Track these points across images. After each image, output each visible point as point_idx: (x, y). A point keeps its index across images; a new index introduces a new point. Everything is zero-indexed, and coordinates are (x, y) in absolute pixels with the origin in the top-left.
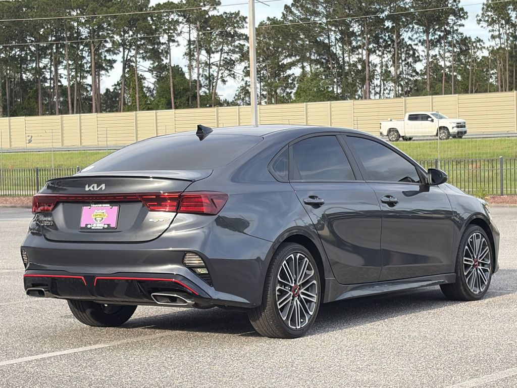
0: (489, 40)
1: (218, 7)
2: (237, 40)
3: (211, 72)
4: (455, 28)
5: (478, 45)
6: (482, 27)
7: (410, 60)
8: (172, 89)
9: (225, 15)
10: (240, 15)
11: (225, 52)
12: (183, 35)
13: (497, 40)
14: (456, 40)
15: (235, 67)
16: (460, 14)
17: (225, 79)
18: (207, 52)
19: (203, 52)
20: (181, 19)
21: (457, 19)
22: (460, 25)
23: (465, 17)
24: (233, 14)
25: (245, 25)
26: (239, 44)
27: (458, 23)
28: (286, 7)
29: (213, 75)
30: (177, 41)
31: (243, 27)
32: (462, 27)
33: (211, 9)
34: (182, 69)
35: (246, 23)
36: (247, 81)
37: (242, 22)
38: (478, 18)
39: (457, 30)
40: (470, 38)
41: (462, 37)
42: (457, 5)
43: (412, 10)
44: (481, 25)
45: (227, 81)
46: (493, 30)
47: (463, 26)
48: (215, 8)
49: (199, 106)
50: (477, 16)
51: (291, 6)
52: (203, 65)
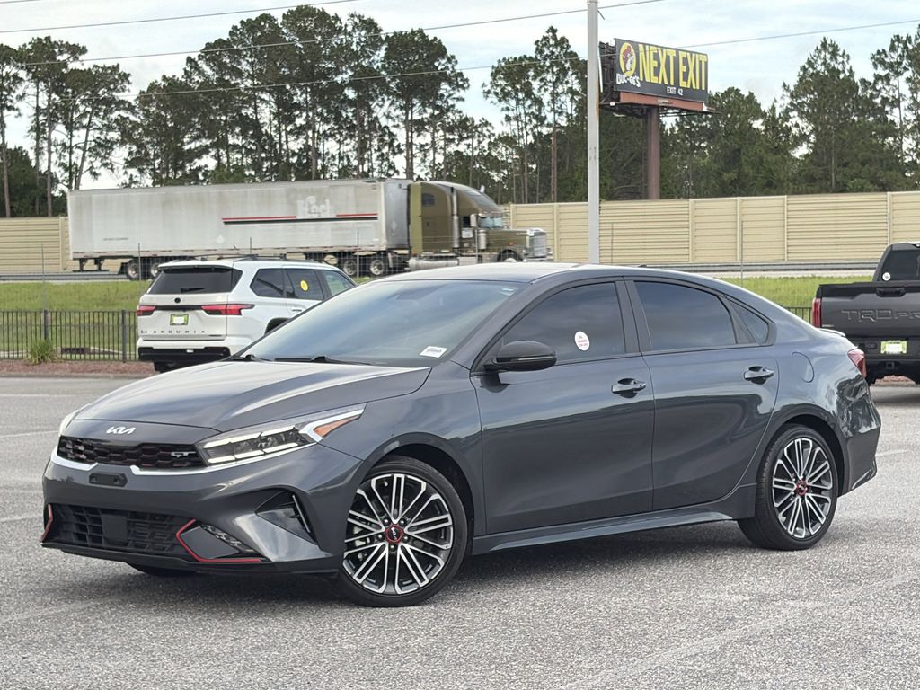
0: (502, 123)
1: (81, 58)
2: (116, 110)
3: (74, 159)
4: (451, 102)
5: (485, 132)
6: (492, 102)
7: (385, 150)
8: (6, 186)
9: (95, 69)
10: (120, 71)
11: (95, 129)
12: (27, 99)
13: (514, 123)
14: (453, 121)
15: (113, 152)
16: (458, 81)
17: (97, 171)
18: (66, 128)
19: (60, 127)
20: (22, 74)
21: (453, 89)
22: (458, 99)
23: (466, 86)
24: (109, 68)
25: (128, 86)
26: (119, 115)
27: (454, 96)
28: (189, 60)
29: (75, 164)
30: (17, 109)
31: (124, 90)
32: (460, 102)
33: (71, 60)
34: (27, 154)
35: (129, 83)
36: (131, 175)
37: (123, 81)
38: (486, 89)
39: (453, 106)
40: (472, 119)
41: (461, 117)
42: (453, 67)
43: (383, 73)
44: (489, 100)
45: (100, 174)
46: (508, 109)
47: (463, 100)
48: (76, 59)
49: (50, 214)
50: (484, 85)
51: (197, 59)
52: (59, 148)
